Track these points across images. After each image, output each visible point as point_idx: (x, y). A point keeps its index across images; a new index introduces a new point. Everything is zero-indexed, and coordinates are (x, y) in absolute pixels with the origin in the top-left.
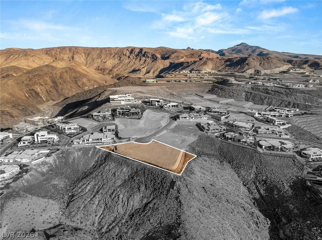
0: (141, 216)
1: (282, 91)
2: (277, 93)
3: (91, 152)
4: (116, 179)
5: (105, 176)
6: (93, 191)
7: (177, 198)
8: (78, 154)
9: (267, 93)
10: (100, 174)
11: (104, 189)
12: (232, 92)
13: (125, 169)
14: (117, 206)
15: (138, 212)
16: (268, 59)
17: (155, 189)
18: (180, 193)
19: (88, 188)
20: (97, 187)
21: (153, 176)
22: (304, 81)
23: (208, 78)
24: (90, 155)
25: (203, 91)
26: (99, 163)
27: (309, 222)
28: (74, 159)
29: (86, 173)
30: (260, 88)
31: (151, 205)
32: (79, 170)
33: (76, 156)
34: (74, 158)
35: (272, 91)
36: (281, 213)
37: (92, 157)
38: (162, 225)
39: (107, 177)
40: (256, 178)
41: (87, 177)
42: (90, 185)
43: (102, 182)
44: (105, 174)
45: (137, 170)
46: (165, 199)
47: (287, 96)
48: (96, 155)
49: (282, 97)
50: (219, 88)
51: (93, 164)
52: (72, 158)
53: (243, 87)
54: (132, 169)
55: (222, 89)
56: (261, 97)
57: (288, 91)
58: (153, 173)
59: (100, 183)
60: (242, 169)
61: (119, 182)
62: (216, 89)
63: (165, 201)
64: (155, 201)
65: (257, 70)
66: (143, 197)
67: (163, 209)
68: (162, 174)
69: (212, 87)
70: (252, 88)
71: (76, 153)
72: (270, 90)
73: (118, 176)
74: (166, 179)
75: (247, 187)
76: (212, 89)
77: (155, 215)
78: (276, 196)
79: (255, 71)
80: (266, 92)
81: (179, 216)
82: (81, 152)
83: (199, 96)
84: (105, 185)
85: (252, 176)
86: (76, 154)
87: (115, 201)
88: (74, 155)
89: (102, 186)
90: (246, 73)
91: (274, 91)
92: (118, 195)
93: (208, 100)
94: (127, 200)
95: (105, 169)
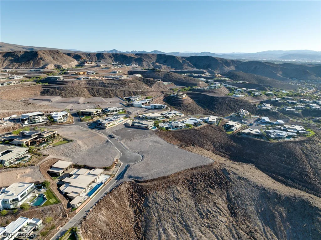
0: (238, 208)
1: (117, 82)
2: (113, 85)
3: (113, 201)
4: (185, 202)
5: (170, 208)
6: (182, 230)
7: (240, 178)
8: (103, 215)
9: (105, 86)
10: (161, 212)
11: (188, 219)
12: (75, 90)
13: (179, 188)
14: (217, 218)
15: (232, 208)
16: (57, 52)
17: (218, 184)
18: (237, 174)
19: (171, 233)
20: (179, 224)
21: (206, 175)
22: (110, 73)
23: (19, 78)
24: (116, 205)
25: (35, 94)
26: (138, 204)
27: (265, 153)
28: (107, 225)
29: (140, 226)
30: (96, 82)
31: (233, 196)
32: (127, 231)
33: (103, 218)
34: (105, 222)
35: (108, 84)
36: (248, 157)
37: (120, 204)
38: (257, 199)
39: (173, 208)
40: (214, 146)
41: (150, 227)
42: (168, 229)
43: (176, 215)
44: (167, 206)
45: (188, 181)
46: (234, 184)
47: (122, 87)
48: (122, 199)
49: (119, 88)
50: (54, 87)
51: (132, 212)
52: (102, 224)
53: (79, 84)
54: (183, 183)
55: (58, 88)
56: (104, 91)
57: (120, 82)
58: (203, 174)
59: (175, 219)
60: (204, 145)
61: (191, 202)
62: (51, 90)
63: (236, 186)
64: (230, 192)
65: (57, 65)
66: (220, 196)
67: (243, 192)
68: (210, 170)
69: (42, 88)
70: (87, 83)
71: (99, 215)
72: (106, 83)
73: (182, 198)
74: (218, 172)
75: (219, 155)
76: (44, 90)
77: (245, 198)
78: (235, 151)
79: (55, 66)
80: (103, 85)
81: (257, 186)
82: (103, 208)
83: (43, 100)
84: (184, 215)
85: (212, 147)
86: (102, 216)
87: (211, 217)
88: (100, 218)
89: (182, 218)
90: (48, 68)
91: (110, 84)
92: (207, 211)
93: (61, 102)
94: (216, 208)
95: (160, 203)
